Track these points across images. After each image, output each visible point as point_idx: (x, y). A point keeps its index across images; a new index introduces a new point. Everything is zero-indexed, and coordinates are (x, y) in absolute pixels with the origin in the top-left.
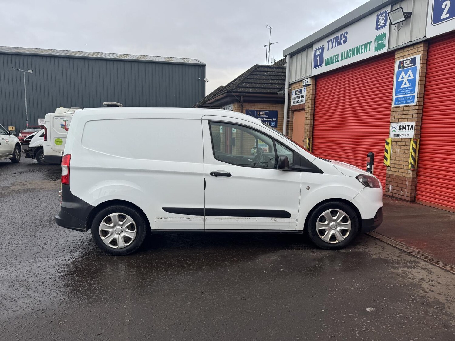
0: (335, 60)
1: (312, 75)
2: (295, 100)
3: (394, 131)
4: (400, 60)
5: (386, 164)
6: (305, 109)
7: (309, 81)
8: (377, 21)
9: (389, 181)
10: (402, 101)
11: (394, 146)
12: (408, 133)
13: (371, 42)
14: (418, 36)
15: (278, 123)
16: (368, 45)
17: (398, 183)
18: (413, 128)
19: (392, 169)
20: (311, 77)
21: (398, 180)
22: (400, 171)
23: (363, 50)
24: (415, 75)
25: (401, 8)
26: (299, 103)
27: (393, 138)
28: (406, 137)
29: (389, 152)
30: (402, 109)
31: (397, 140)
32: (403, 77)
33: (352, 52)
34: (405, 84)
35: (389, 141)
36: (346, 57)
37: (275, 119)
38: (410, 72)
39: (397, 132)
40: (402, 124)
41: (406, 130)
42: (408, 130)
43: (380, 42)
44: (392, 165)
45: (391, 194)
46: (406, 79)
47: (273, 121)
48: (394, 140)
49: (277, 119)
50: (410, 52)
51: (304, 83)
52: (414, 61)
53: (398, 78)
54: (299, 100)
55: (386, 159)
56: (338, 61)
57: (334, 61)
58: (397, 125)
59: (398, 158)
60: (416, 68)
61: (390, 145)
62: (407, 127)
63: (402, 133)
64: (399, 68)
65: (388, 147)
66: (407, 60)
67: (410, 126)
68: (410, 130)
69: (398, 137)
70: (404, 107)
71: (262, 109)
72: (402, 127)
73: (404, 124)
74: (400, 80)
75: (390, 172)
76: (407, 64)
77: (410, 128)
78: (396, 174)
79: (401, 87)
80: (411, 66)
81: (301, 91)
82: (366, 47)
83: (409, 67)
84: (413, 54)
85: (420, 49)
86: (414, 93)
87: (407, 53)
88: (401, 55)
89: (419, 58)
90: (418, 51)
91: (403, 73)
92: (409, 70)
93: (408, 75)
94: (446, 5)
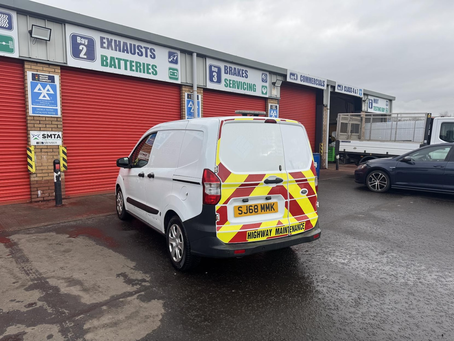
3: (36, 138)
4: (34, 73)
5: (32, 171)
9: (37, 187)
10: (43, 111)
11: (38, 153)
12: (55, 141)
14: (59, 60)
17: (49, 187)
18: (59, 136)
19: (38, 175)
21: (49, 183)
22: (50, 175)
24: (54, 91)
25: (51, 30)
27: (35, 145)
28: (53, 144)
29: (33, 159)
30: (44, 119)
31: (41, 147)
32: (39, 89)
34: (44, 96)
35: (32, 148)
38: (48, 87)
39: (41, 140)
40: (46, 133)
41: (51, 138)
42: (55, 138)
43: (4, 43)
44: (38, 172)
45: (42, 199)
46: (44, 92)
48: (37, 147)
50: (45, 69)
52: (52, 79)
53: (33, 89)
55: (31, 166)
58: (39, 133)
59: (45, 164)
60: (55, 86)
61: (33, 152)
62: (53, 136)
63: (47, 141)
64: (33, 79)
65: (32, 155)
66: (44, 75)
67: (56, 135)
68: (57, 138)
69: (43, 145)
70: (46, 117)
72: (46, 136)
73: (49, 133)
74: (36, 90)
75: (36, 179)
76: (44, 79)
77: (56, 136)
78: (45, 179)
79: (39, 98)
80: (49, 82)
83: (46, 82)
84: (49, 72)
85: (57, 71)
86: (57, 106)
87: (41, 68)
88: (33, 67)
89: (57, 78)
90: (55, 72)
91: (39, 86)
92: (47, 85)
93: (46, 89)
94: (83, 48)
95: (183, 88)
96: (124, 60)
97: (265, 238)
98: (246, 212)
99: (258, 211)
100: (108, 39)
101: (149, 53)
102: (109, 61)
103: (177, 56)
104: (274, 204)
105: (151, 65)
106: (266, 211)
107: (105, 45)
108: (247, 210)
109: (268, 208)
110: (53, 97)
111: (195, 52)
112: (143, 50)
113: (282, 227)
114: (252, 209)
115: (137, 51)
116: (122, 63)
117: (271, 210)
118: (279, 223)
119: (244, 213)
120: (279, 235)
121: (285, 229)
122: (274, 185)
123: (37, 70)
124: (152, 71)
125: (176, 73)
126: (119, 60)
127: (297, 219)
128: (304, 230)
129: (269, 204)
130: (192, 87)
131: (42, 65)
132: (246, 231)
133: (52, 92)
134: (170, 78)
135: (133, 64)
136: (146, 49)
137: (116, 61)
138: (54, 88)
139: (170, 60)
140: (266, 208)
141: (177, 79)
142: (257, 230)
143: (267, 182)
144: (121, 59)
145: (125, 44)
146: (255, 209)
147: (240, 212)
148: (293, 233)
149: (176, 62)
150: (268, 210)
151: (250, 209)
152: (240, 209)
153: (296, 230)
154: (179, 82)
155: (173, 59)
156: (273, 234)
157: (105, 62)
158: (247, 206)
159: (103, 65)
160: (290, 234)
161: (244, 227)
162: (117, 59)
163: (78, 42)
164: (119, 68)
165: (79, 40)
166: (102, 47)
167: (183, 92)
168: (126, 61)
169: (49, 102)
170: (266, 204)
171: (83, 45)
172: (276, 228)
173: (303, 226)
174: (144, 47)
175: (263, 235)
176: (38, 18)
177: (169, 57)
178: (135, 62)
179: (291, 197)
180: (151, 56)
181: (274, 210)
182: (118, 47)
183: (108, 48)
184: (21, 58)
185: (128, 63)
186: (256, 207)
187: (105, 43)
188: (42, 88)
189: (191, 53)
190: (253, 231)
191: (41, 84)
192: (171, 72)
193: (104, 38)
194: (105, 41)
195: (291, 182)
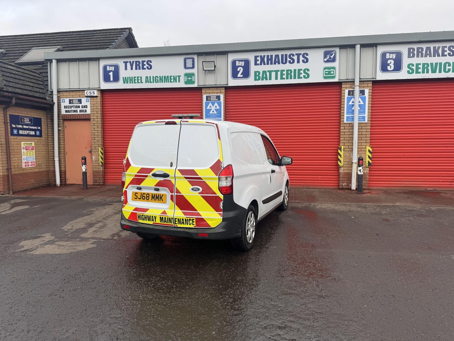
0: (138, 81)
1: (102, 88)
2: (70, 109)
4: (208, 95)
6: (90, 119)
7: (96, 93)
8: (185, 63)
13: (180, 76)
14: (223, 82)
15: (43, 132)
16: (178, 78)
20: (98, 90)
23: (172, 80)
24: (220, 106)
25: (214, 62)
26: (79, 113)
32: (210, 107)
33: (159, 79)
34: (213, 111)
36: (152, 81)
37: (39, 128)
38: (216, 104)
43: (190, 78)
46: (213, 108)
47: (38, 130)
49: (41, 128)
50: (214, 91)
51: (87, 93)
52: (218, 98)
53: (206, 107)
54: (78, 109)
56: (142, 82)
57: (136, 81)
60: (221, 102)
64: (207, 100)
66: (213, 96)
71: (26, 115)
74: (208, 108)
76: (213, 98)
79: (210, 113)
81: (80, 101)
82: (176, 79)
83: (215, 100)
84: (217, 93)
85: (222, 91)
86: (221, 118)
87: (212, 91)
88: (207, 91)
89: (222, 97)
90: (221, 92)
91: (210, 104)
92: (215, 102)
93: (215, 106)
94: (240, 69)
95: (343, 85)
96: (275, 71)
97: (151, 223)
98: (140, 198)
99: (149, 198)
100: (261, 56)
101: (301, 58)
102: (261, 75)
103: (335, 53)
104: (163, 195)
105: (303, 70)
106: (156, 200)
107: (259, 62)
108: (141, 196)
109: (157, 198)
110: (219, 111)
111: (358, 44)
112: (295, 58)
113: (166, 217)
114: (145, 197)
115: (288, 59)
116: (273, 74)
117: (160, 201)
118: (164, 213)
119: (139, 198)
120: (164, 223)
121: (170, 220)
122: (162, 179)
123: (209, 93)
124: (304, 76)
125: (333, 71)
126: (270, 72)
127: (185, 214)
128: (194, 226)
129: (159, 195)
130: (353, 82)
131: (212, 89)
132: (137, 213)
133: (218, 108)
134: (325, 78)
135: (283, 73)
136: (298, 55)
137: (268, 74)
138: (220, 105)
139: (326, 60)
140: (156, 198)
141: (334, 77)
142: (144, 214)
143: (155, 175)
144: (272, 71)
145: (277, 56)
146: (147, 197)
147: (136, 197)
148: (179, 226)
149: (334, 60)
150: (157, 200)
151: (143, 196)
152: (136, 194)
153: (182, 223)
154: (336, 80)
155: (330, 58)
156: (158, 221)
157: (257, 77)
158: (141, 193)
159: (255, 79)
160: (176, 225)
161: (136, 209)
162: (268, 71)
163: (237, 65)
164: (270, 79)
165: (237, 64)
166: (256, 64)
167: (343, 89)
168: (277, 72)
169: (216, 115)
170: (156, 195)
171: (241, 66)
172: (161, 216)
173: (193, 222)
174: (296, 54)
175: (149, 220)
176: (211, 55)
177: (325, 57)
178: (286, 71)
179: (178, 191)
180: (303, 61)
181: (162, 201)
182: (270, 61)
183: (261, 64)
184: (199, 86)
185: (279, 73)
186: (148, 195)
187: (258, 60)
188: (212, 106)
189: (353, 46)
190: (142, 214)
191: (211, 102)
192: (326, 72)
193: (258, 56)
194: (259, 58)
195: (179, 178)
